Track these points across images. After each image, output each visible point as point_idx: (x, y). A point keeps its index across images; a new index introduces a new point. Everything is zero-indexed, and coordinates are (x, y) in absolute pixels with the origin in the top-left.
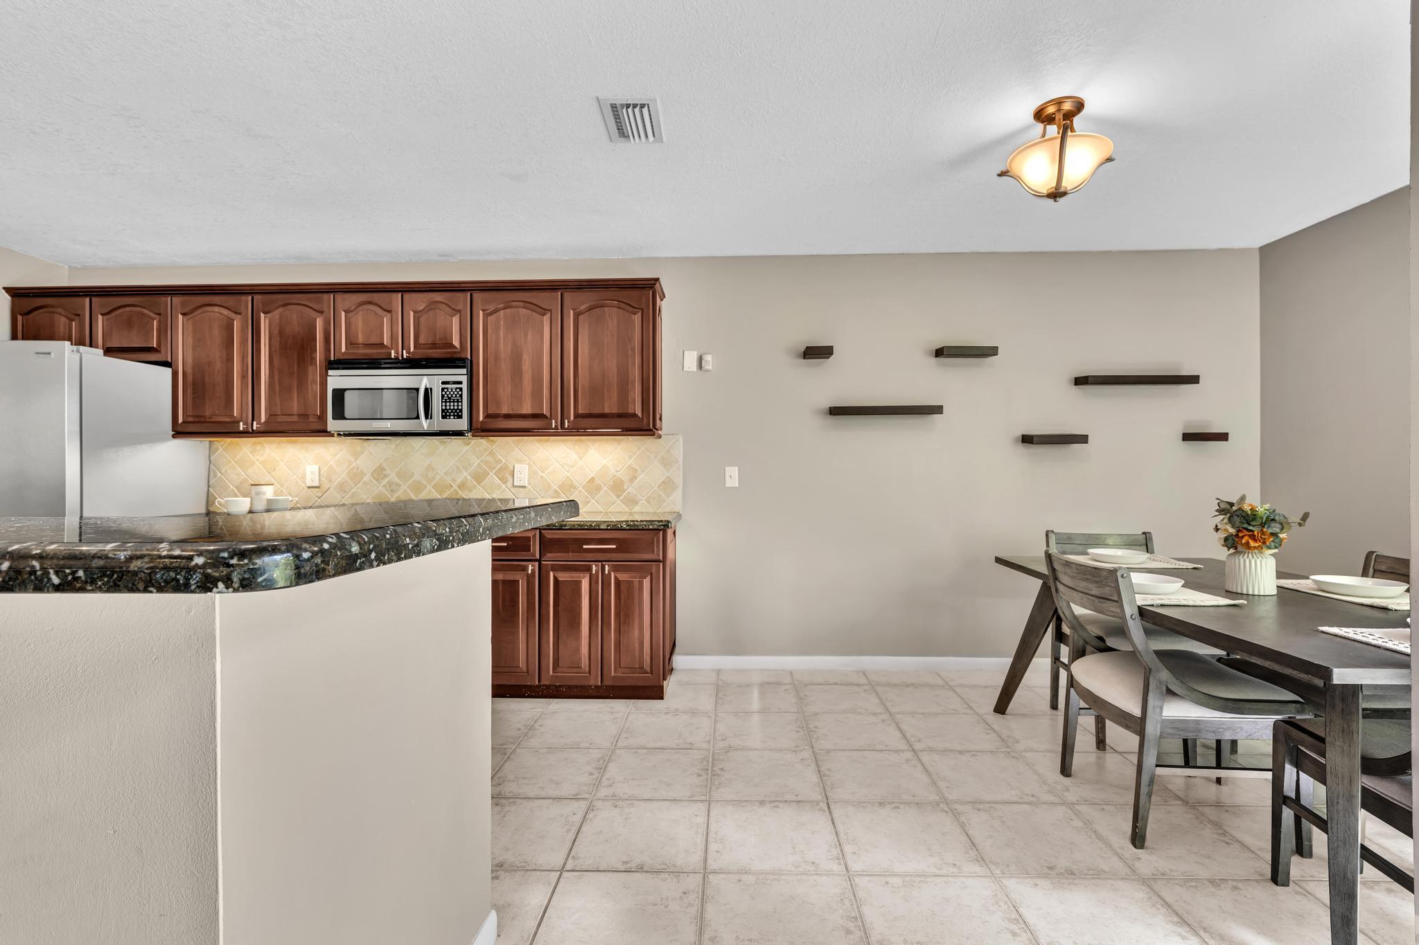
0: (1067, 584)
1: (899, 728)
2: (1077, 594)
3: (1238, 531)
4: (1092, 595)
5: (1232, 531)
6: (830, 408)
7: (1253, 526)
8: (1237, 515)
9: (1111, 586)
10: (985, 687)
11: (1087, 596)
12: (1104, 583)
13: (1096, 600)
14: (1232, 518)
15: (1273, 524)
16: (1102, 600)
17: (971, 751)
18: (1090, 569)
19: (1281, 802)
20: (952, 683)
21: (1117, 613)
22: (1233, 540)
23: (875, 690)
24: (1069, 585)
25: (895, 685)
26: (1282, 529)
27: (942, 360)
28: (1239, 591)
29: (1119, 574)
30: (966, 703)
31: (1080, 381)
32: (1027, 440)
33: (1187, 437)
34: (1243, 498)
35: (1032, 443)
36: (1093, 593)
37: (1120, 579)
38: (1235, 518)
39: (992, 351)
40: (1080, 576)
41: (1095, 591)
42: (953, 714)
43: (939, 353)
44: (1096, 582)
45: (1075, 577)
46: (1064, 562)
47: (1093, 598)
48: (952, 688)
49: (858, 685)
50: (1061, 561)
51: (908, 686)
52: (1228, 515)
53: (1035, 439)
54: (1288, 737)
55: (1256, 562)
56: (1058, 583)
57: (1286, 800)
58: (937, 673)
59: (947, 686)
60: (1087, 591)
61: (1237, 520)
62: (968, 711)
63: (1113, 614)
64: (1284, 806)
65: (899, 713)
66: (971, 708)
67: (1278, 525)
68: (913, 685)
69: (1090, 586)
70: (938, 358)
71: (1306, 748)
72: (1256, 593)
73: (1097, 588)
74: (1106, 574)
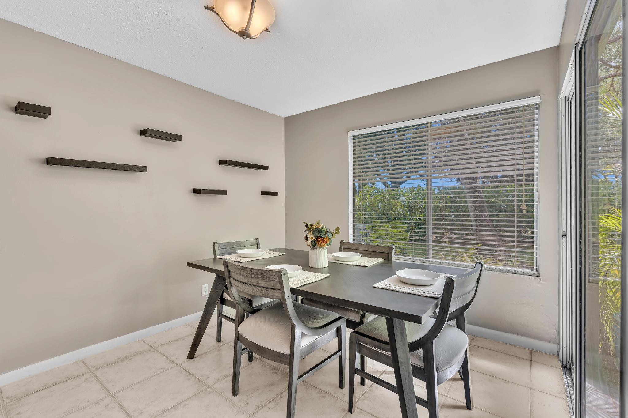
0: (240, 280)
1: (122, 408)
2: (250, 287)
3: (317, 238)
4: (261, 287)
5: (314, 238)
6: (47, 159)
7: (323, 235)
8: (316, 230)
9: (275, 281)
10: (177, 340)
11: (257, 288)
12: (271, 279)
13: (264, 290)
14: (314, 232)
15: (329, 234)
16: (268, 290)
17: (181, 403)
18: (261, 271)
19: (354, 372)
20: (155, 346)
21: (278, 296)
22: (315, 242)
23: (95, 376)
24: (243, 281)
25: (113, 363)
26: (332, 236)
27: (144, 138)
28: (315, 267)
29: (282, 274)
30: (168, 359)
31: (222, 162)
32: (197, 191)
33: (263, 193)
34: (318, 222)
35: (201, 193)
36: (261, 285)
37: (283, 276)
38: (316, 232)
39: (179, 138)
40: (253, 276)
41: (263, 284)
42: (162, 372)
43: (144, 133)
44: (265, 279)
45: (248, 276)
46: (241, 268)
47: (262, 289)
48: (156, 350)
49: (78, 377)
50: (238, 267)
51: (122, 360)
52: (312, 231)
53: (202, 191)
54: (357, 340)
55: (321, 252)
56: (231, 279)
57: (356, 371)
58: (143, 341)
59: (153, 349)
60: (257, 285)
61: (317, 233)
62: (172, 365)
63: (275, 297)
64: (355, 374)
65: (119, 391)
66: (172, 361)
67: (331, 234)
68: (127, 357)
69: (260, 281)
70: (141, 136)
71: (367, 344)
72: (321, 267)
73: (265, 282)
74: (272, 273)
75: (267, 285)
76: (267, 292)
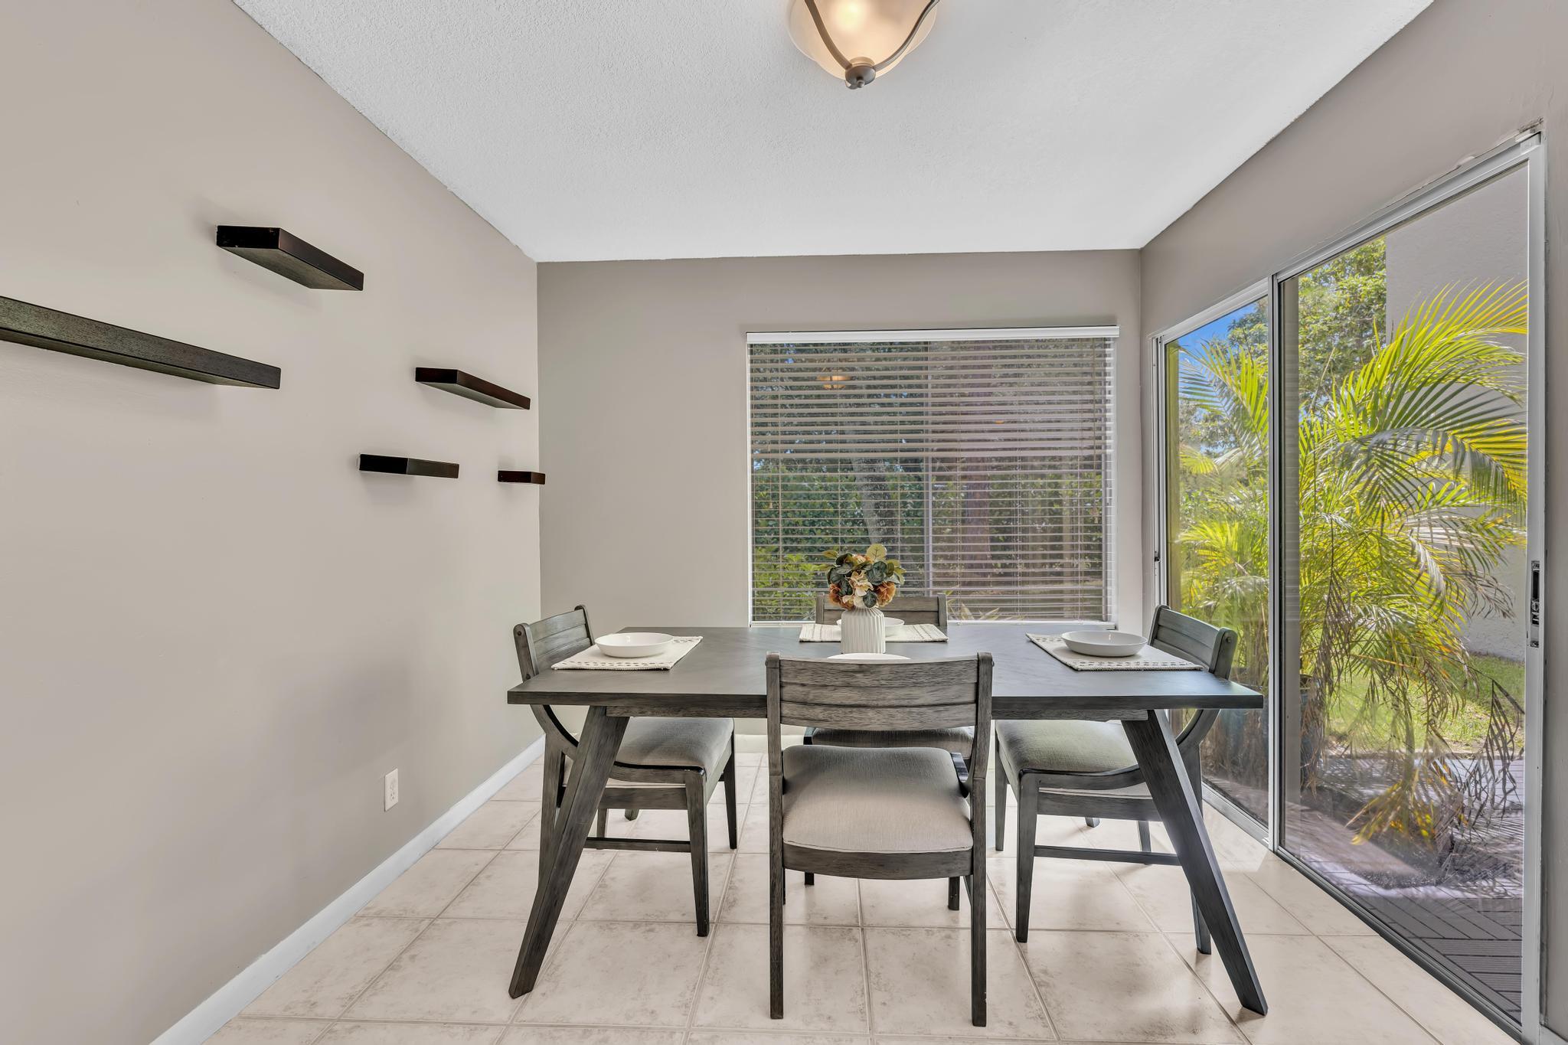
3: (877, 587)
4: (918, 706)
9: (962, 684)
11: (907, 709)
12: (952, 682)
16: (942, 708)
21: (967, 718)
31: (429, 376)
36: (918, 701)
40: (894, 684)
41: (926, 698)
44: (936, 684)
47: (923, 710)
60: (904, 702)
69: (917, 693)
73: (932, 691)
74: (961, 667)
75: (935, 699)
76: (936, 715)
